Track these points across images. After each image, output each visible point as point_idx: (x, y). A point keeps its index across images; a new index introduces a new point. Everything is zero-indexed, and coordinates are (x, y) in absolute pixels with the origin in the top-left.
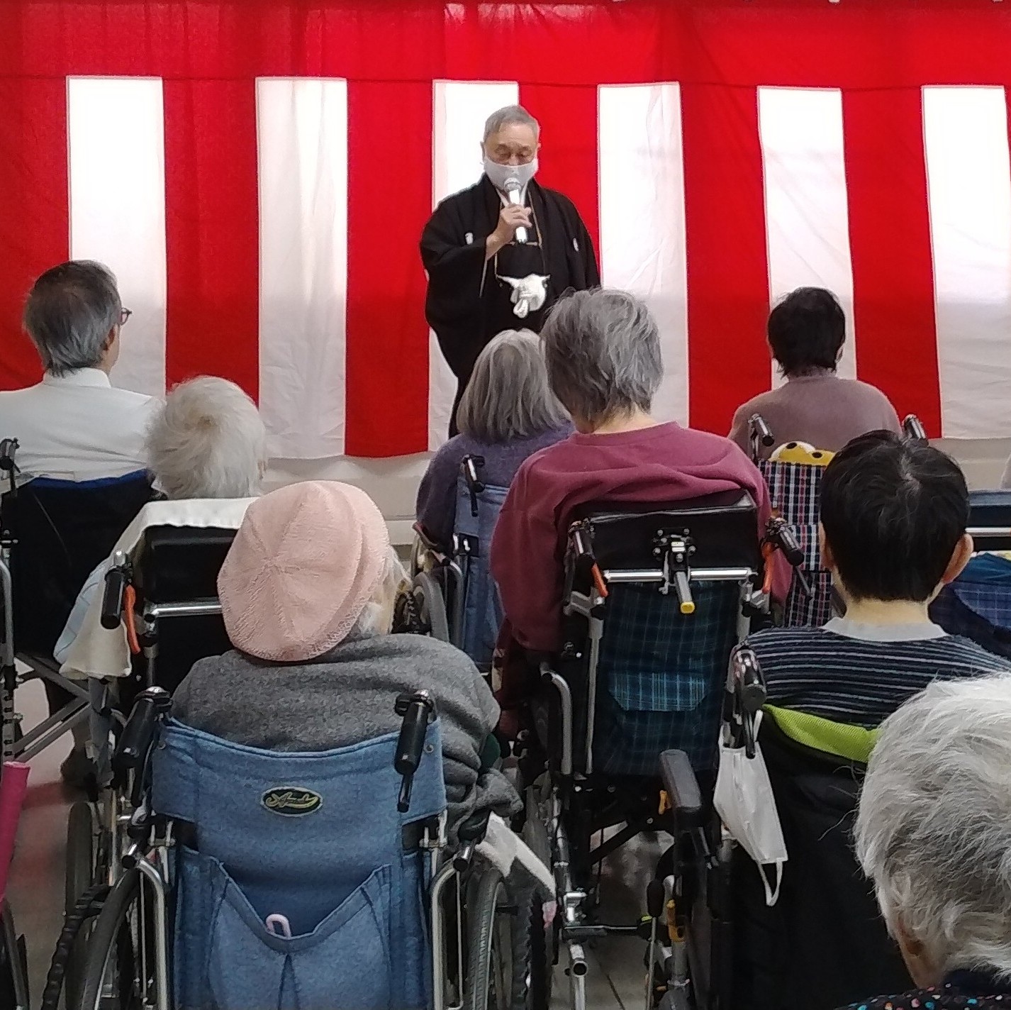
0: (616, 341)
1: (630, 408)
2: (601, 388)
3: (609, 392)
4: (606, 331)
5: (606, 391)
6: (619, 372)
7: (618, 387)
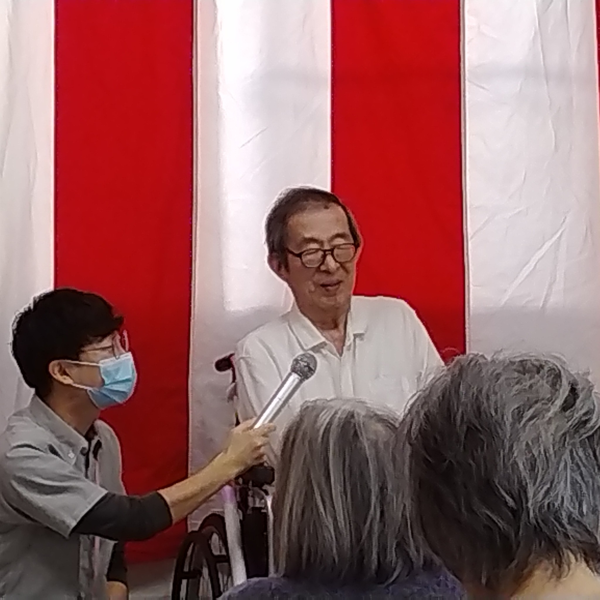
0: (526, 436)
2: (501, 524)
3: (517, 534)
4: (509, 419)
6: (535, 495)
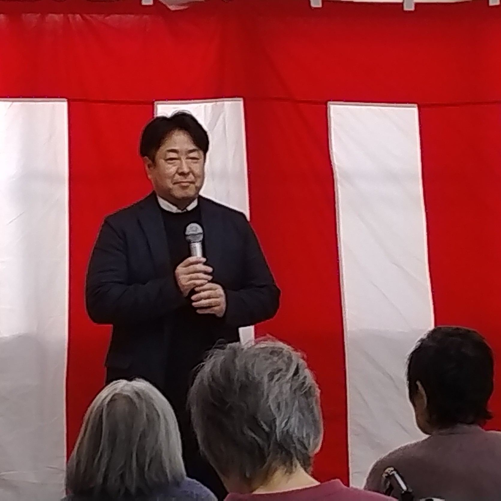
1: (291, 464)
2: (260, 441)
5: (266, 446)
6: (280, 424)
7: (278, 440)
